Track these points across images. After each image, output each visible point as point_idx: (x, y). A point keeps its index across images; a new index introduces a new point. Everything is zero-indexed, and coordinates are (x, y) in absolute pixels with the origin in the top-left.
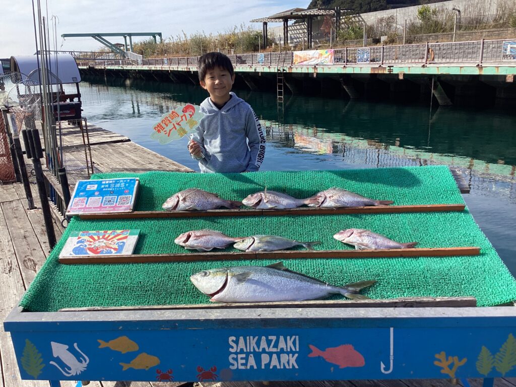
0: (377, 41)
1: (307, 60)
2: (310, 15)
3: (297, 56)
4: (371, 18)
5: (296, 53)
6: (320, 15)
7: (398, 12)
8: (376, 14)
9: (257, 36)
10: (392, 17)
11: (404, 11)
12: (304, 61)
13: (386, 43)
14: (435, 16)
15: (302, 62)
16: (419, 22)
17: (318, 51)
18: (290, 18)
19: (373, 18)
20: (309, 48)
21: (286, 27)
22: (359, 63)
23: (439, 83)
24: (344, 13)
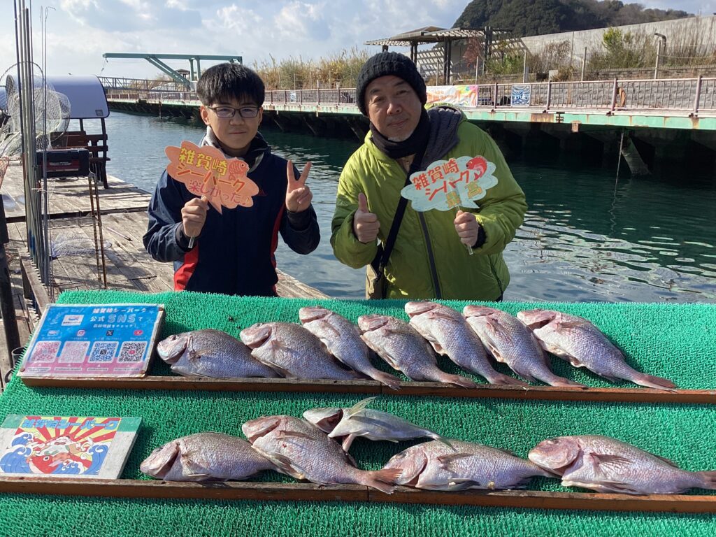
0: (543, 77)
2: (450, 36)
6: (464, 38)
7: (576, 36)
8: (543, 39)
10: (566, 45)
11: (583, 35)
14: (628, 44)
16: (605, 50)
17: (454, 86)
18: (421, 41)
19: (538, 44)
20: (445, 82)
22: (513, 106)
23: (631, 140)
24: (497, 36)
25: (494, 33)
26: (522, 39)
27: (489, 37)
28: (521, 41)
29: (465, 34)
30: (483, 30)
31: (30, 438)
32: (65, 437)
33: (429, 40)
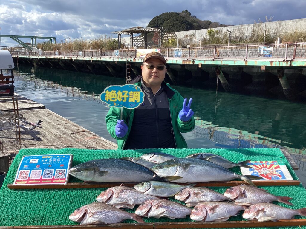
2: (146, 31)
3: (139, 52)
6: (152, 32)
7: (196, 32)
9: (115, 42)
10: (193, 35)
11: (200, 31)
14: (217, 35)
15: (141, 56)
16: (208, 37)
17: (151, 49)
18: (134, 33)
19: (182, 34)
21: (132, 38)
22: (175, 57)
23: (221, 71)
24: (166, 31)
25: (164, 30)
26: (175, 33)
27: (163, 32)
28: (175, 34)
29: (153, 30)
30: (160, 28)
33: (138, 32)
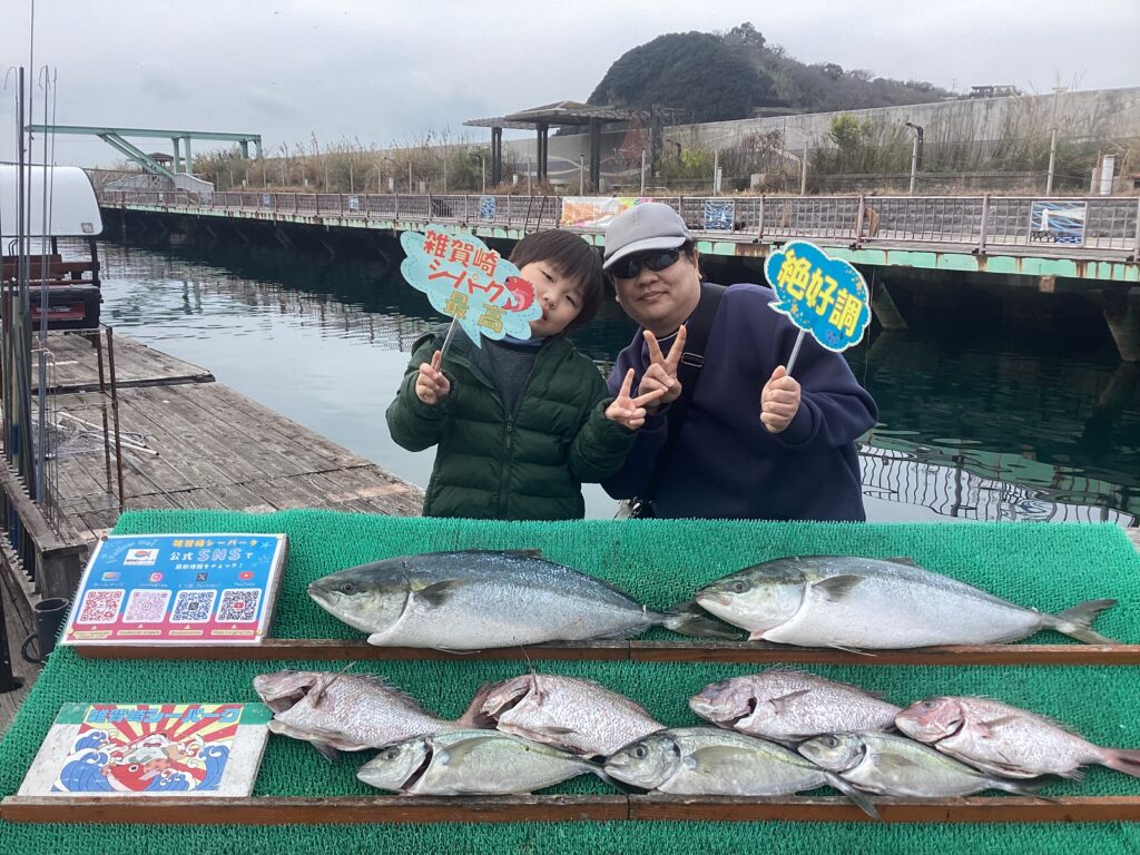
0: (743, 185)
1: (591, 219)
2: (597, 118)
3: (570, 207)
4: (727, 134)
5: (567, 200)
6: (620, 120)
7: (789, 124)
8: (739, 126)
9: (477, 158)
10: (775, 136)
11: (800, 121)
12: (587, 219)
13: (761, 189)
14: (866, 137)
15: (579, 221)
16: (833, 145)
17: (616, 199)
18: (552, 123)
19: (732, 133)
20: (593, 190)
21: (542, 144)
22: (709, 231)
23: (883, 286)
31: (104, 737)
32: (158, 735)
